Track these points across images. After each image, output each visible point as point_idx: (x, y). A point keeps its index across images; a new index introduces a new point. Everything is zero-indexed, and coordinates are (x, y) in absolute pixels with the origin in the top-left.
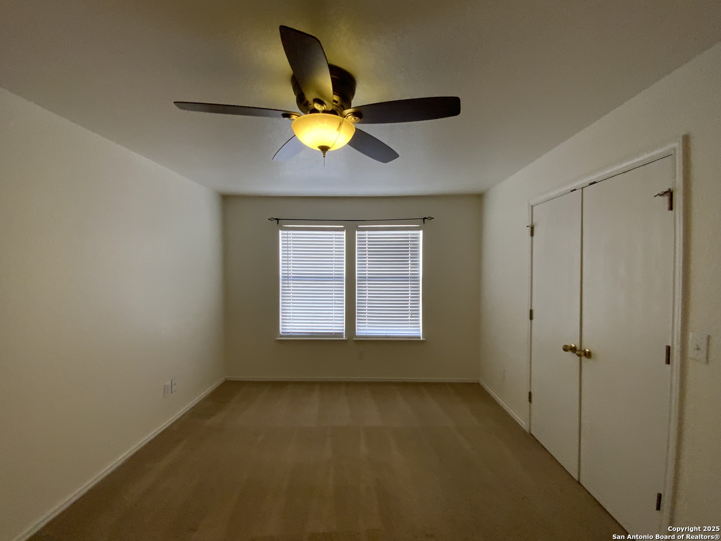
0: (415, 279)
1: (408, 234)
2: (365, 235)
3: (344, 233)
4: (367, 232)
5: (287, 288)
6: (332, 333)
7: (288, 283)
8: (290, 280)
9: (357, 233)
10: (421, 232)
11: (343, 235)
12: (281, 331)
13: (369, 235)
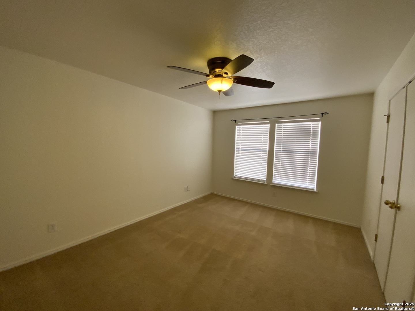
0: (314, 153)
1: (311, 124)
2: (282, 126)
3: (269, 125)
4: (283, 124)
5: (238, 154)
6: (260, 180)
7: (238, 152)
8: (240, 150)
9: (276, 125)
10: (320, 123)
11: (268, 126)
12: (235, 175)
13: (284, 126)
